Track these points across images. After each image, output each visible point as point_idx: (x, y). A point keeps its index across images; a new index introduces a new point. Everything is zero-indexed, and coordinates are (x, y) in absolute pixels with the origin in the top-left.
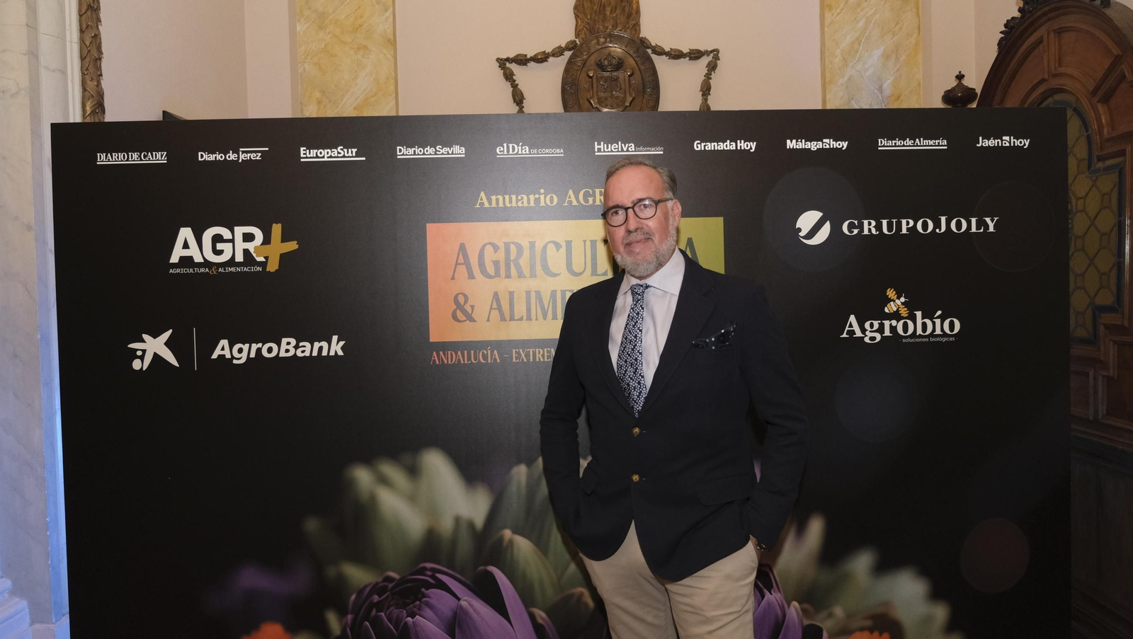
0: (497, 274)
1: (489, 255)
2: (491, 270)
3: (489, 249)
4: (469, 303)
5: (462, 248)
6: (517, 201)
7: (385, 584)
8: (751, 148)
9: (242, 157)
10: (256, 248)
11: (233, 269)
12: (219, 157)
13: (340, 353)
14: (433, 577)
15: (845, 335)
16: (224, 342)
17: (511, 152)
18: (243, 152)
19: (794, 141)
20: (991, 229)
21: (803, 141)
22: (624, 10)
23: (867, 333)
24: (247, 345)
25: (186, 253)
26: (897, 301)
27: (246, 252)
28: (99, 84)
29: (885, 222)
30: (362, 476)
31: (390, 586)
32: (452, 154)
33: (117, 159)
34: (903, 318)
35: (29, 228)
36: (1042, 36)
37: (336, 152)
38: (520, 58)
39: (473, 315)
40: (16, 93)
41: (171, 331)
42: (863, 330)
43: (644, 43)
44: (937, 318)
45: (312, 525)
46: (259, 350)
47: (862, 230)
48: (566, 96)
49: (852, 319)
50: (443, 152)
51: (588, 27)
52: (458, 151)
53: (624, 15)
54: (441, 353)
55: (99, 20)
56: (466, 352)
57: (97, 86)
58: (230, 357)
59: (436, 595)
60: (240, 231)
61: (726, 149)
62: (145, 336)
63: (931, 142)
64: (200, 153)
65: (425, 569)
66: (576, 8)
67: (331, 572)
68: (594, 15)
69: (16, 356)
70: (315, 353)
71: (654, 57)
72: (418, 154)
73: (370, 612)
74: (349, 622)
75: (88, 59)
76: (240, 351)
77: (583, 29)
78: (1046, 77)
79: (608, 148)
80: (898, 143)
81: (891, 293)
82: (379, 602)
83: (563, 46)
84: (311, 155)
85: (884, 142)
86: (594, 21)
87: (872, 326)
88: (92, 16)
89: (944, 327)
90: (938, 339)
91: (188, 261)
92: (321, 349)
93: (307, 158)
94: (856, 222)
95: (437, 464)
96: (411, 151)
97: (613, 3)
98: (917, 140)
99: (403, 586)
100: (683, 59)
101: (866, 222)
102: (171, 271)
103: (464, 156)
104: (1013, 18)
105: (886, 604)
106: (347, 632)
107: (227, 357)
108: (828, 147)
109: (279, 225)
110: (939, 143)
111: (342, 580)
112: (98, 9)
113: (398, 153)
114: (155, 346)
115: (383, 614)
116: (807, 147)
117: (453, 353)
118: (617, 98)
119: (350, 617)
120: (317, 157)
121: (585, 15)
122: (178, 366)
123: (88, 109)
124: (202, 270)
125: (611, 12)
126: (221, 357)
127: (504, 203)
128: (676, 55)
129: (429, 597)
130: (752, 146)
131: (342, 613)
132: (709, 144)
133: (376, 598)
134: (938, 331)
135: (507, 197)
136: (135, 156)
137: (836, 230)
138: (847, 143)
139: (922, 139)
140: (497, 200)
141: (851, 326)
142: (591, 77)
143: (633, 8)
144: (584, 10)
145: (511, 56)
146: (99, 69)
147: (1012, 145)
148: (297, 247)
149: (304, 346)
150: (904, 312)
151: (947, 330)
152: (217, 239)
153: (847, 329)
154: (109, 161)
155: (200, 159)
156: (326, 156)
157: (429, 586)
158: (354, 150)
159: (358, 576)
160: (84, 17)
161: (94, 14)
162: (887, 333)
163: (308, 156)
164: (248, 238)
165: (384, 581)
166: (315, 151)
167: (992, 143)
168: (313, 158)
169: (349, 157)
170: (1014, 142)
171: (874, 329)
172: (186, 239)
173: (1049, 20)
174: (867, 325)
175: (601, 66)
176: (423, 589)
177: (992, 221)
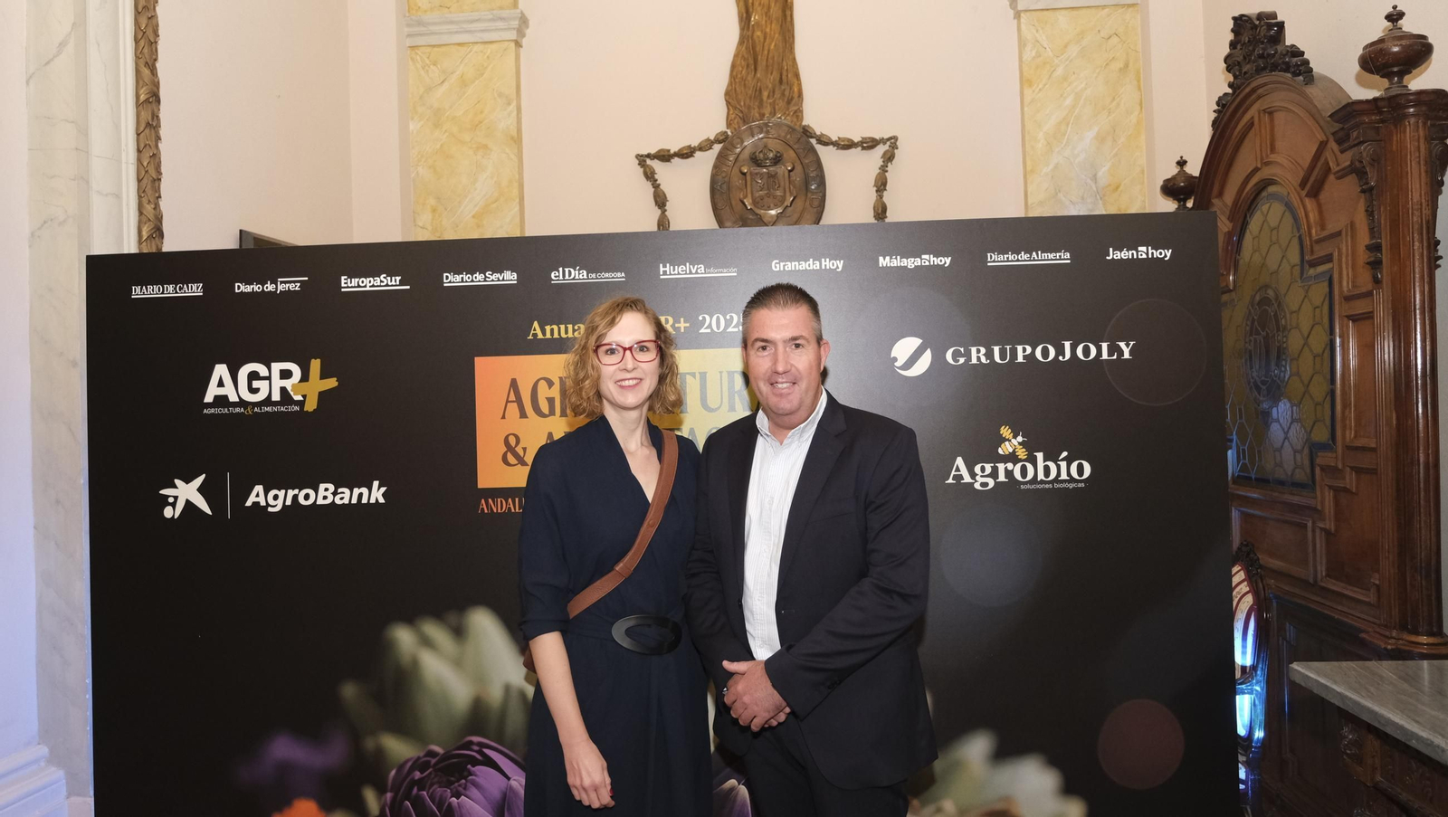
0: (552, 413)
1: (544, 392)
2: (545, 408)
3: (543, 384)
4: (522, 445)
5: (514, 384)
6: (574, 331)
7: (428, 759)
8: (838, 267)
9: (281, 287)
10: (293, 385)
11: (269, 409)
12: (256, 289)
13: (382, 500)
14: (481, 753)
15: (950, 481)
16: (259, 489)
17: (567, 277)
18: (281, 282)
19: (888, 258)
20: (1127, 355)
21: (899, 257)
22: (783, 94)
23: (978, 478)
24: (283, 491)
25: (221, 392)
26: (1013, 441)
27: (283, 390)
28: (157, 207)
29: (996, 349)
30: (404, 637)
31: (433, 761)
32: (503, 280)
33: (152, 292)
34: (1021, 460)
35: (74, 364)
36: (1253, 118)
37: (379, 281)
38: (662, 153)
39: (525, 459)
40: (64, 221)
41: (204, 475)
42: (973, 475)
43: (807, 132)
44: (1062, 460)
45: (349, 691)
46: (295, 497)
47: (969, 358)
48: (717, 196)
49: (960, 461)
50: (493, 278)
51: (741, 115)
52: (510, 277)
53: (783, 100)
54: (490, 500)
55: (158, 138)
56: (517, 499)
57: (155, 209)
58: (265, 504)
59: (482, 772)
60: (277, 367)
61: (808, 268)
62: (177, 482)
63: (1051, 256)
64: (237, 285)
65: (471, 743)
66: (727, 94)
67: (369, 744)
68: (748, 101)
69: (58, 502)
70: (354, 501)
71: (819, 148)
72: (467, 282)
73: (411, 789)
74: (388, 802)
75: (145, 181)
76: (276, 497)
77: (735, 118)
78: (1259, 166)
79: (674, 270)
80: (1011, 257)
81: (1005, 432)
82: (421, 780)
83: (712, 138)
84: (353, 285)
85: (995, 257)
86: (749, 108)
87: (983, 469)
88: (151, 135)
89: (1071, 471)
90: (1064, 485)
91: (221, 401)
92: (360, 495)
93: (348, 287)
94: (962, 349)
95: (485, 626)
96: (458, 278)
97: (770, 86)
98: (1034, 253)
99: (446, 763)
100: (853, 149)
101: (974, 350)
102: (205, 411)
103: (515, 282)
104: (1225, 94)
105: (1007, 799)
106: (385, 811)
107: (262, 504)
108: (927, 263)
109: (319, 361)
110: (1060, 256)
111: (380, 753)
112: (159, 126)
113: (445, 281)
114: (187, 492)
115: (425, 793)
116: (902, 265)
117: (504, 501)
118: (775, 197)
119: (389, 795)
120: (359, 286)
121: (739, 103)
122: (210, 513)
123: (145, 235)
124: (237, 410)
125: (768, 97)
126: (256, 504)
127: (559, 334)
128: (847, 145)
129: (476, 776)
130: (840, 264)
131: (381, 790)
132: (789, 263)
133: (417, 775)
134: (1064, 476)
135: (563, 327)
136: (171, 288)
137: (938, 358)
138: (950, 258)
139: (1039, 252)
140: (552, 330)
141: (958, 469)
142: (744, 174)
143: (793, 92)
144: (737, 95)
145: (653, 151)
146: (157, 190)
147: (1150, 256)
148: (336, 384)
149: (343, 493)
150: (1022, 453)
151: (1075, 474)
152: (254, 376)
153: (953, 473)
154: (144, 294)
155: (237, 291)
156: (368, 285)
157: (475, 762)
158: (398, 278)
159: (399, 749)
160: (142, 135)
161: (153, 131)
162: (1002, 478)
163: (350, 285)
164: (286, 374)
165: (426, 755)
166: (357, 280)
167: (1125, 254)
168: (355, 287)
169: (392, 286)
170: (1153, 253)
171: (986, 473)
172: (221, 377)
173: (1259, 97)
174: (977, 469)
175: (755, 161)
176: (469, 766)
177: (1127, 345)
